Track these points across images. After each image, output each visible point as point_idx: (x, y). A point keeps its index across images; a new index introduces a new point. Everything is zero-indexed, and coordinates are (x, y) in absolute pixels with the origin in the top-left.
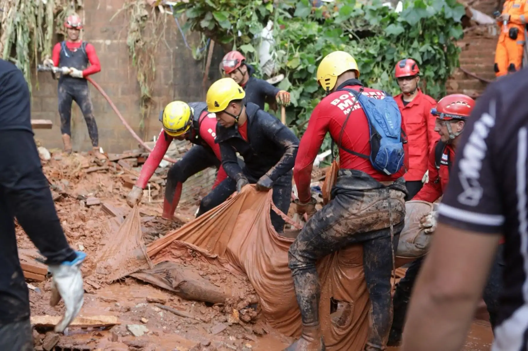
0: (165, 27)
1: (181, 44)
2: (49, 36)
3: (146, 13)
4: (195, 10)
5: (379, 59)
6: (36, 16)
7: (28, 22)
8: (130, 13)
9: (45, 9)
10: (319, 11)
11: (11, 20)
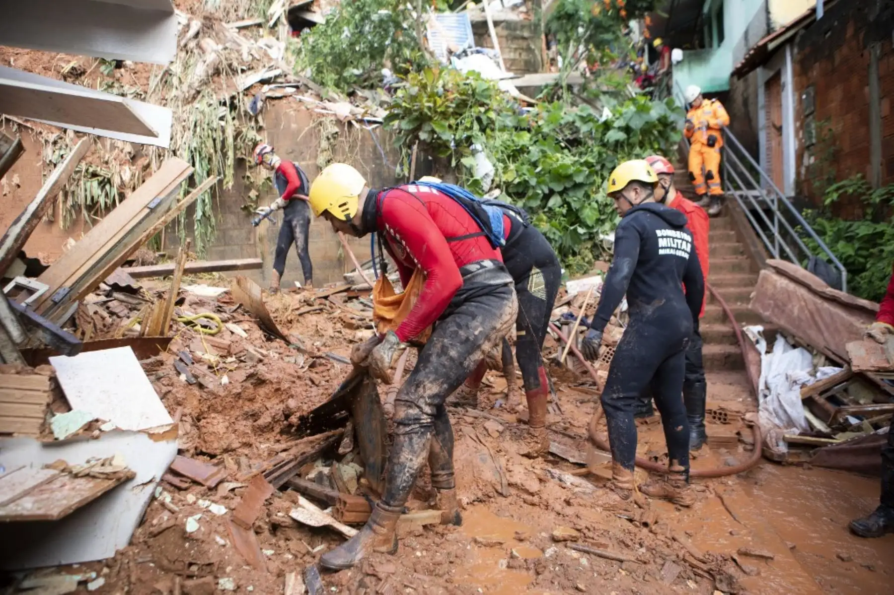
0: (359, 143)
1: (378, 162)
2: (230, 162)
3: (336, 129)
4: (410, 121)
5: (598, 167)
6: (214, 140)
7: (206, 147)
8: (319, 131)
9: (223, 132)
10: (523, 120)
11: (187, 146)
